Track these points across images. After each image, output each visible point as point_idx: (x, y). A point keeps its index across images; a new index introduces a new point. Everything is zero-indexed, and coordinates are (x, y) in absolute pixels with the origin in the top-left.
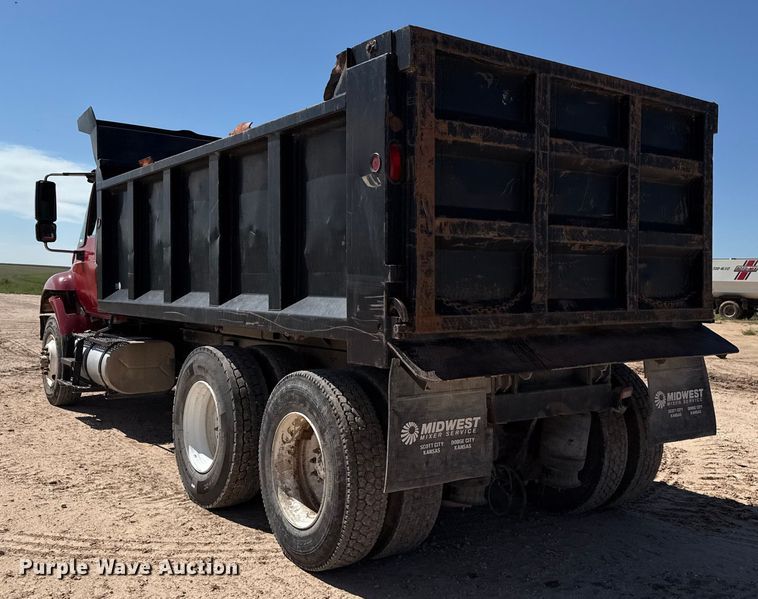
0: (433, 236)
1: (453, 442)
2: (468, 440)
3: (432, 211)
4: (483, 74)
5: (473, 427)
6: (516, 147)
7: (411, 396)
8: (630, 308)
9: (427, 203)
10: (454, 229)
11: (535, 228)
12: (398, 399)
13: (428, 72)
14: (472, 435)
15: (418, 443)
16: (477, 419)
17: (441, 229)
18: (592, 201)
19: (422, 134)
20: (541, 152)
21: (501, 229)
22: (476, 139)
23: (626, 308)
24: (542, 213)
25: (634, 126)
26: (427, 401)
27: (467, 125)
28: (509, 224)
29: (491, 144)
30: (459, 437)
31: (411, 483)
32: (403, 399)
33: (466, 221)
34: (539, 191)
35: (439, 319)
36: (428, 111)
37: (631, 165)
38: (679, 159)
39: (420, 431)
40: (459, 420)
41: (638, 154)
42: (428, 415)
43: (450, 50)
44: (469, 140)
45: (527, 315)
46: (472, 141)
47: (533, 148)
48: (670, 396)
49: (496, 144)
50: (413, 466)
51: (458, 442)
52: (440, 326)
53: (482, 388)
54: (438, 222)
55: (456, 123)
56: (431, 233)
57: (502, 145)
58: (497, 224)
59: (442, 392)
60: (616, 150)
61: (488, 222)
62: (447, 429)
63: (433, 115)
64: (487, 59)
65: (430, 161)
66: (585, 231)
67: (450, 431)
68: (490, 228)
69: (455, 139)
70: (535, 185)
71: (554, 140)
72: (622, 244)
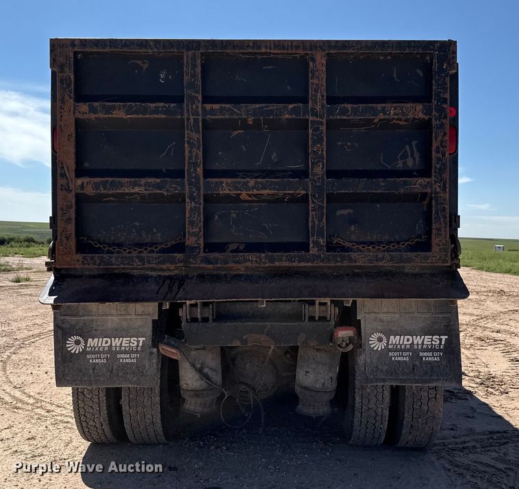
0: (73, 193)
1: (119, 356)
2: (133, 356)
3: (73, 174)
4: (138, 62)
5: (138, 346)
6: (164, 116)
7: (75, 316)
8: (313, 251)
9: (68, 169)
10: (97, 186)
11: (186, 182)
12: (62, 318)
13: (66, 69)
14: (137, 352)
15: (84, 352)
16: (141, 340)
17: (82, 186)
18: (274, 155)
19: (61, 116)
20: (191, 117)
21: (147, 184)
22: (119, 114)
23: (308, 251)
24: (195, 170)
25: (315, 81)
26: (92, 321)
27: (107, 104)
28: (158, 180)
29: (133, 116)
30: (125, 352)
31: (78, 382)
32: (67, 318)
33: (110, 179)
34: (190, 152)
35: (80, 257)
36: (67, 98)
37: (311, 118)
38: (388, 105)
39: (86, 343)
40: (124, 339)
41: (323, 106)
42: (94, 332)
43: (88, 50)
44: (111, 116)
45: (179, 256)
46: (114, 116)
47: (182, 114)
48: (394, 340)
49: (140, 116)
50: (81, 371)
51: (123, 356)
52: (80, 263)
53: (149, 314)
54: (79, 182)
55: (96, 104)
56: (71, 191)
57: (148, 116)
58: (143, 181)
59: (107, 315)
60: (291, 106)
61: (133, 179)
62: (113, 345)
63: (72, 101)
64: (125, 49)
65: (69, 135)
66: (252, 182)
67: (116, 346)
68: (136, 184)
69: (96, 116)
70: (186, 145)
71: (208, 106)
72: (303, 192)
